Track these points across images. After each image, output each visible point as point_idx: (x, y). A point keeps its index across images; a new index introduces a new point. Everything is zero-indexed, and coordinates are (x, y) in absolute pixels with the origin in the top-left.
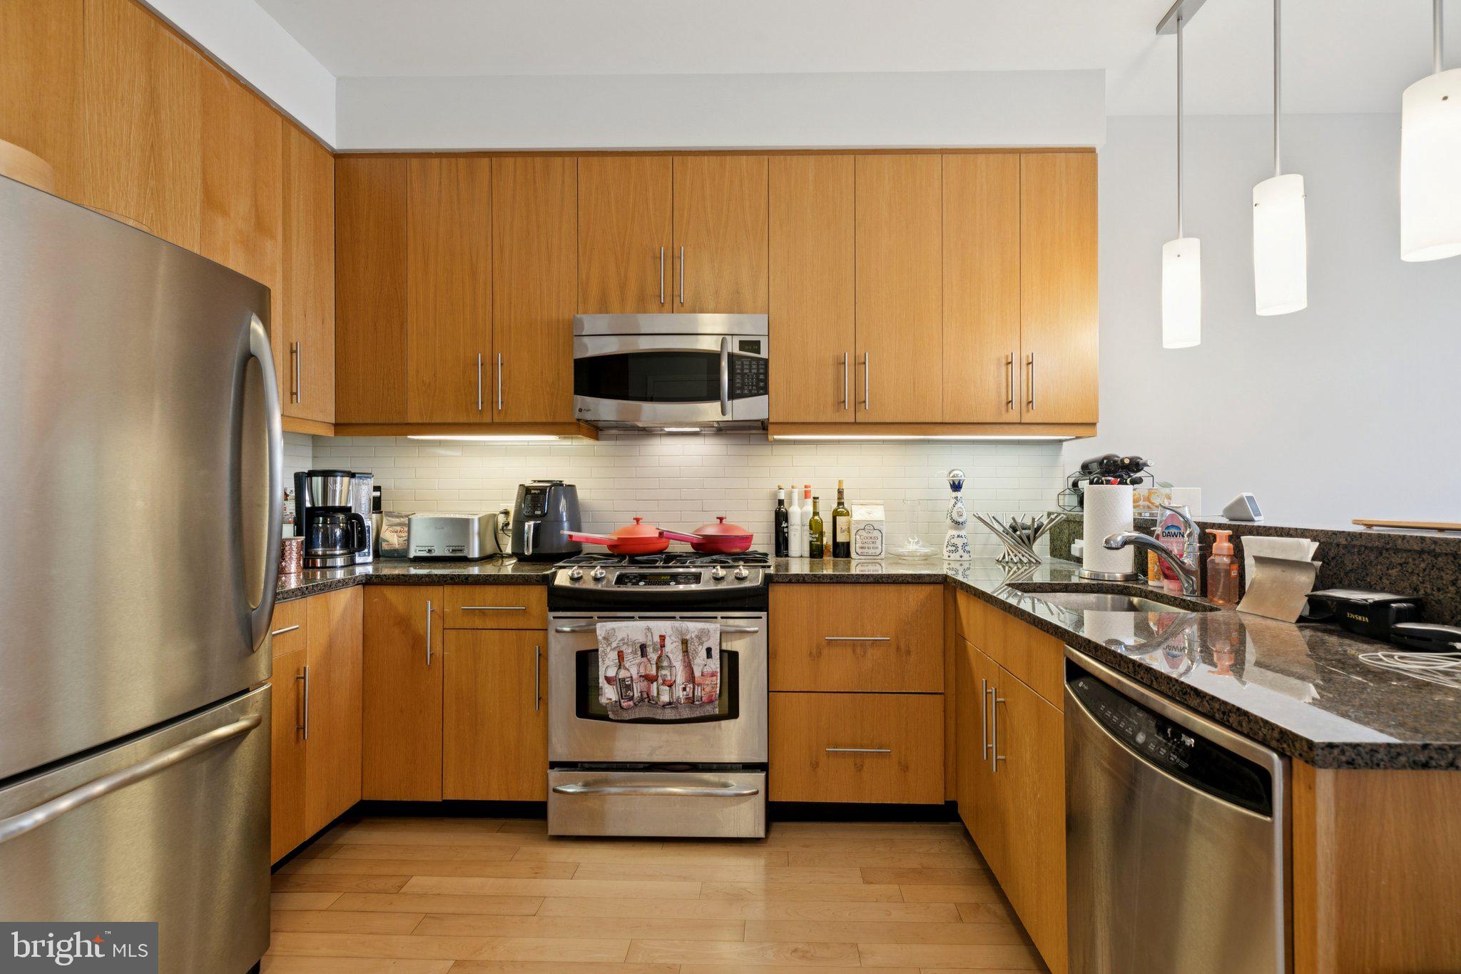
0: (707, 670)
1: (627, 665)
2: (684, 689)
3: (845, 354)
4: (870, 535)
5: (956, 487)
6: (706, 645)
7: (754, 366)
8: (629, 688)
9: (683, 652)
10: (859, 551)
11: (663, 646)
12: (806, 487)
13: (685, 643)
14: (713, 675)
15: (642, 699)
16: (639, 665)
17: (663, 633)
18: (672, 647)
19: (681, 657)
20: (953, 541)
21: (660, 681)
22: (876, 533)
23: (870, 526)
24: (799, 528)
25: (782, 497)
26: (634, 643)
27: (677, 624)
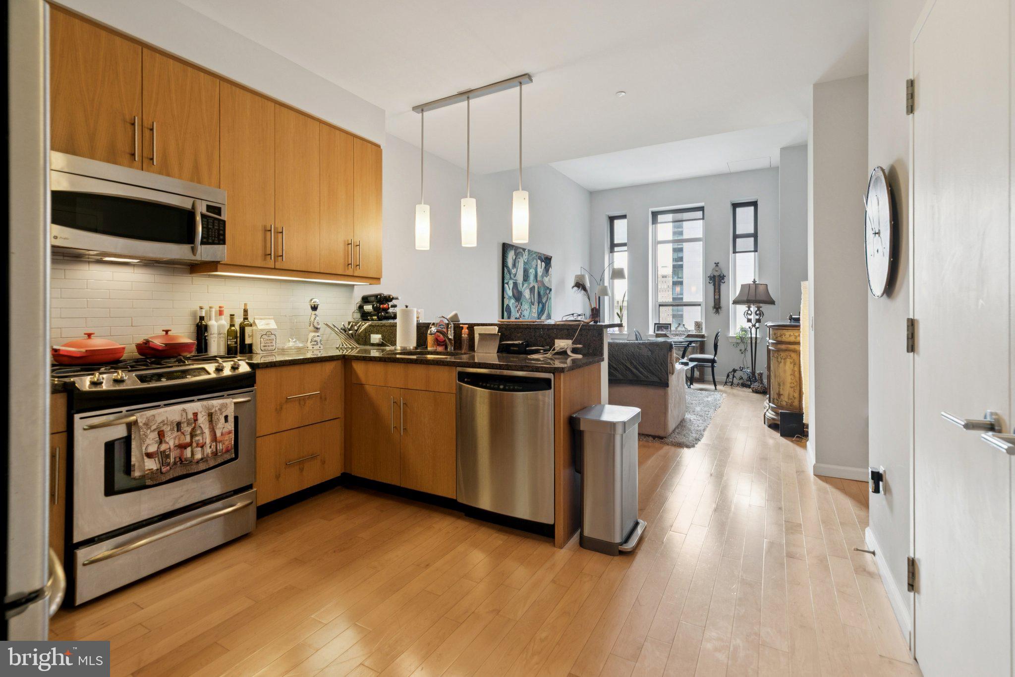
0: (226, 430)
1: (167, 439)
2: (210, 447)
3: (271, 225)
4: (270, 338)
5: (314, 308)
6: (224, 414)
7: (216, 224)
8: (168, 456)
9: (209, 422)
10: (263, 348)
11: (196, 420)
12: (220, 307)
13: (210, 415)
14: (230, 433)
15: (175, 463)
16: (175, 438)
17: (196, 411)
18: (202, 420)
19: (208, 426)
20: (315, 339)
21: (194, 445)
22: (273, 337)
23: (269, 333)
24: (216, 335)
25: (203, 315)
26: (172, 422)
27: (205, 403)
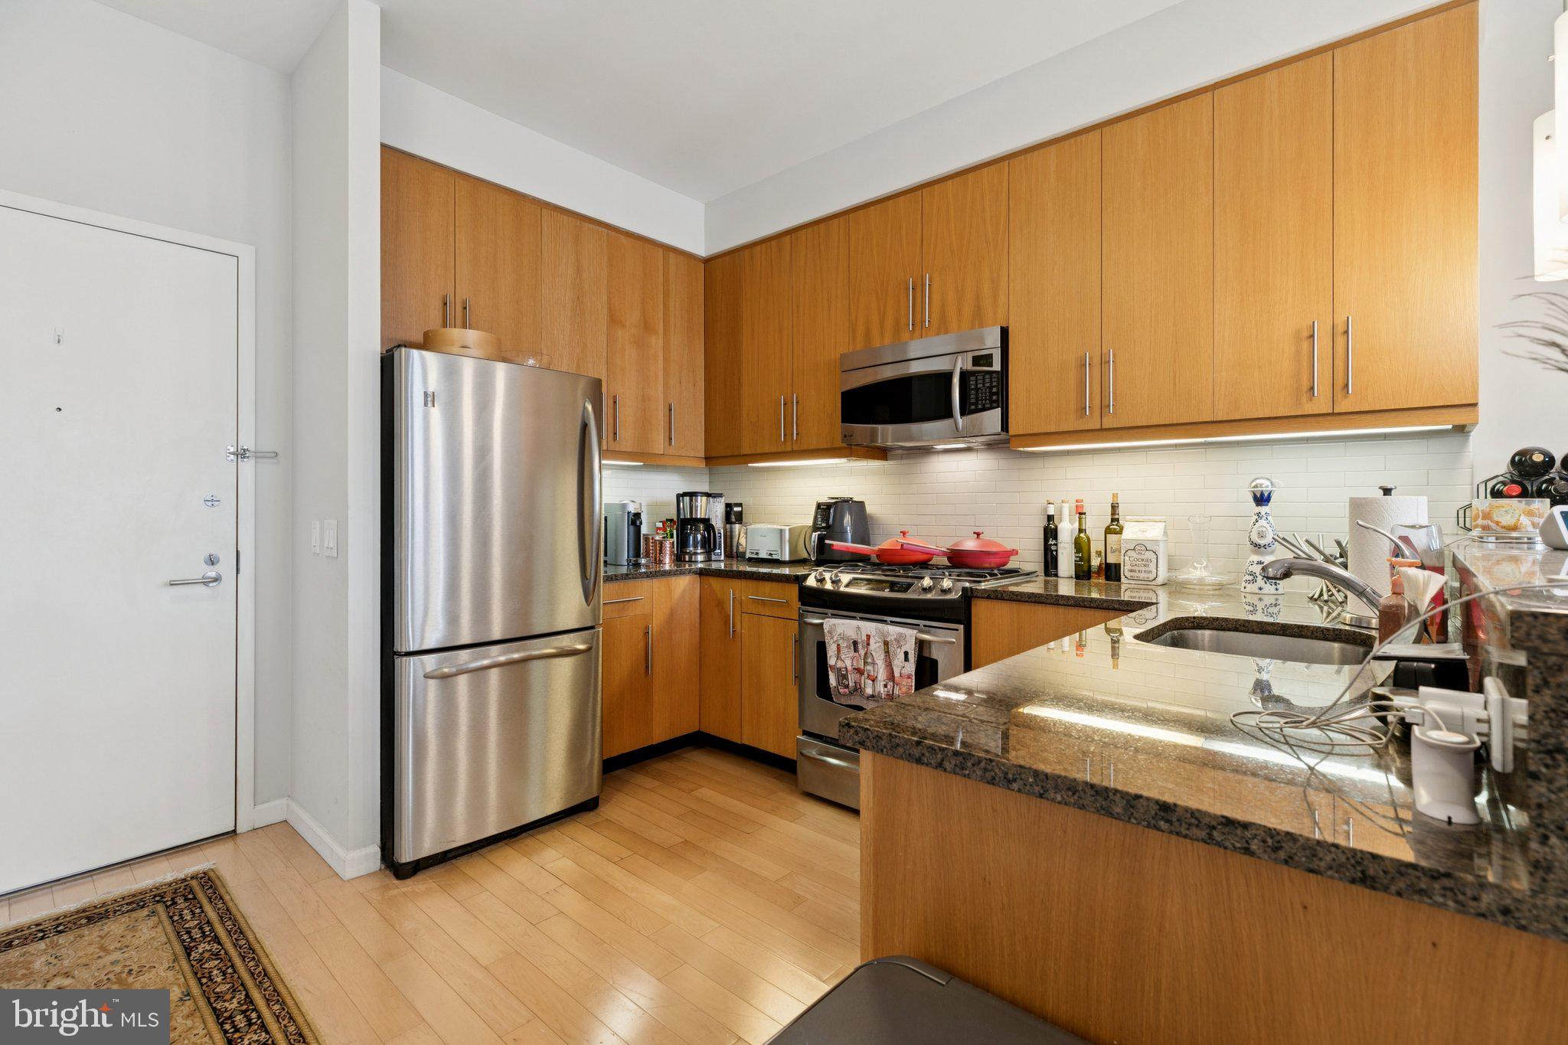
0: (905, 672)
1: (843, 657)
2: (885, 686)
4: (1142, 557)
5: (1261, 499)
6: (904, 649)
7: (987, 380)
8: (845, 677)
9: (885, 652)
10: (1128, 574)
11: (868, 644)
12: (1077, 501)
13: (886, 643)
14: (909, 677)
15: (856, 690)
16: (853, 658)
17: (869, 633)
18: (876, 646)
19: (883, 656)
21: (866, 675)
22: (1149, 555)
23: (1141, 547)
24: (1066, 546)
25: (1051, 512)
26: (848, 639)
27: (880, 626)
